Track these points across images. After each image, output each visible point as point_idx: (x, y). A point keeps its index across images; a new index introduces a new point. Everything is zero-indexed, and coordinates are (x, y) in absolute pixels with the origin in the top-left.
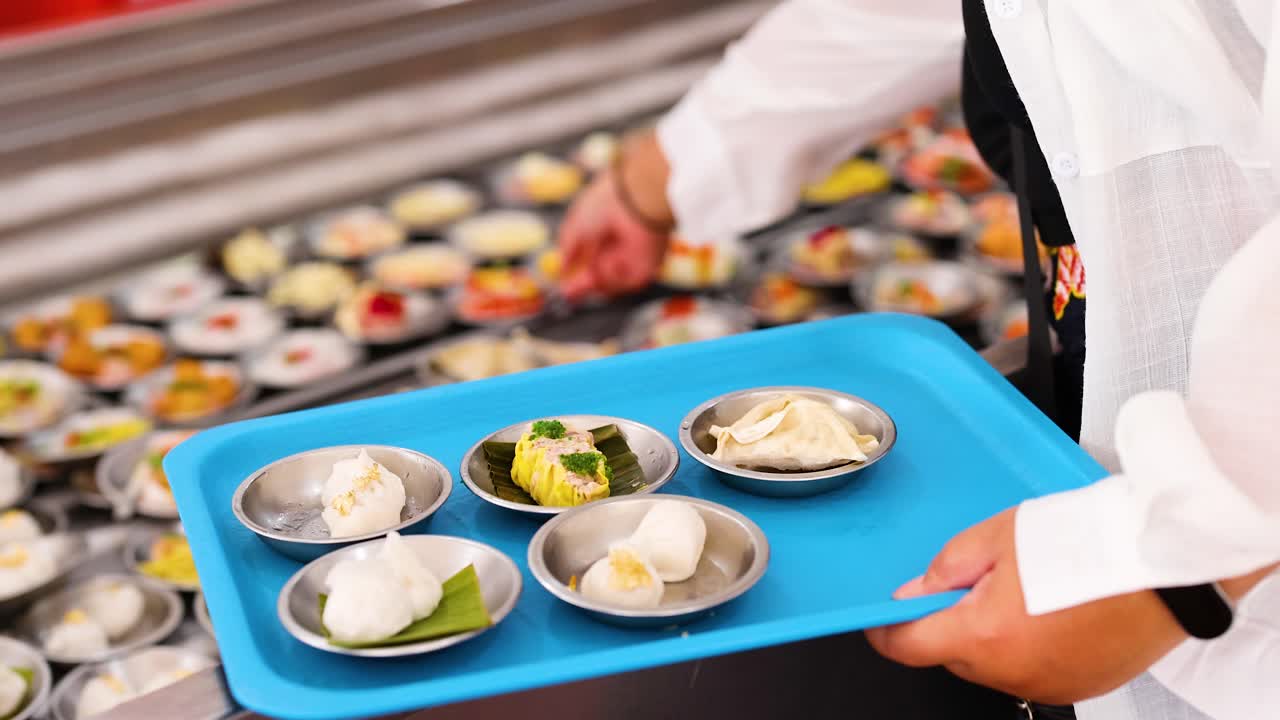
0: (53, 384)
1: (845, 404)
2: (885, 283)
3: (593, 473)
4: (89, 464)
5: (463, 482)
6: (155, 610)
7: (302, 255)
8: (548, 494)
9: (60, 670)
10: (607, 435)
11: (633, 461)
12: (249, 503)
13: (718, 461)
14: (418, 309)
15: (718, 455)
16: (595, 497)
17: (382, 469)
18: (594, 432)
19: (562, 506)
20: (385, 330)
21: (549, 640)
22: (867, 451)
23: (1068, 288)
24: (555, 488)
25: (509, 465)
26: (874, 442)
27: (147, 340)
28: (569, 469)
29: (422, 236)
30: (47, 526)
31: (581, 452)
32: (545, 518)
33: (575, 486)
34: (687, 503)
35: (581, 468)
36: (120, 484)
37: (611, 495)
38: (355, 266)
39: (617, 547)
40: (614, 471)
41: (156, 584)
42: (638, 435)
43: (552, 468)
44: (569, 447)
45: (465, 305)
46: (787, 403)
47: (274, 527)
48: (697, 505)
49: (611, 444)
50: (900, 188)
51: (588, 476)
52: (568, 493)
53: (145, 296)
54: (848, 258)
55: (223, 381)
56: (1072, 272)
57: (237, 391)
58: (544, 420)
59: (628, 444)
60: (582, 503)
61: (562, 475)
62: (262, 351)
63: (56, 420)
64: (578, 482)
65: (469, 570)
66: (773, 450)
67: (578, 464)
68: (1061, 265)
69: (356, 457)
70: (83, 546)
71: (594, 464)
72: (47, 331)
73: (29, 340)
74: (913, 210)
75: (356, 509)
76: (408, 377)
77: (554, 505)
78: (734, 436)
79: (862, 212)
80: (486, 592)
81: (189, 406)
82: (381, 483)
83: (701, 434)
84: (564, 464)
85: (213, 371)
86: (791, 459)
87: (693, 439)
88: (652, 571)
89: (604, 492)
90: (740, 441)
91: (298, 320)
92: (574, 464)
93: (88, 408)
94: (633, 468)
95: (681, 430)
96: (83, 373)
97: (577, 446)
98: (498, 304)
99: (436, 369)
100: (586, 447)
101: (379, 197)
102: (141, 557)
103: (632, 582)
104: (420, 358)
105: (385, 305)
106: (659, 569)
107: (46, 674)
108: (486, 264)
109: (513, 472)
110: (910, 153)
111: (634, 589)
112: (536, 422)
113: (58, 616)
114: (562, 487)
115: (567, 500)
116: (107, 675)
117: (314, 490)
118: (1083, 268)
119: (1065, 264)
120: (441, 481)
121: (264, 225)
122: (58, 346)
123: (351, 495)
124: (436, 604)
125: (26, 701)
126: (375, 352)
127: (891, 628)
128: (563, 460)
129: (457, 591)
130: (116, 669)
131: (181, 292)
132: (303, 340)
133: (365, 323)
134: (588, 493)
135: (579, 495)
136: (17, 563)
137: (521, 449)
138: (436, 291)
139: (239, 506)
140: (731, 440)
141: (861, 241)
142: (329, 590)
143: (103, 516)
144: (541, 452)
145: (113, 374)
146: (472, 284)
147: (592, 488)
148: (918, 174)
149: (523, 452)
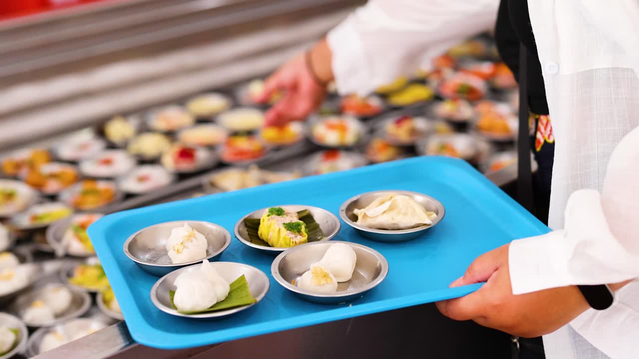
0: (23, 191)
1: (420, 198)
2: (433, 144)
3: (299, 232)
4: (43, 230)
5: (236, 237)
6: (77, 301)
7: (144, 129)
8: (278, 242)
9: (32, 330)
10: (304, 214)
11: (317, 226)
12: (132, 247)
13: (359, 225)
14: (202, 156)
15: (359, 222)
16: (301, 243)
17: (195, 232)
18: (299, 213)
19: (285, 247)
20: (186, 166)
21: (282, 309)
22: (432, 219)
23: (543, 136)
24: (281, 239)
25: (257, 229)
26: (434, 215)
27: (69, 170)
28: (288, 230)
29: (203, 120)
30: (22, 260)
31: (293, 222)
32: (277, 253)
33: (291, 238)
34: (347, 245)
35: (294, 229)
36: (58, 240)
37: (308, 242)
38: (171, 135)
39: (313, 266)
40: (309, 231)
41: (77, 288)
42: (319, 214)
43: (279, 230)
44: (287, 220)
45: (225, 154)
46: (391, 198)
47: (144, 259)
48: (352, 246)
49: (307, 218)
50: (438, 98)
51: (297, 233)
52: (288, 241)
53: (67, 148)
54: (414, 132)
55: (107, 191)
56: (545, 128)
57: (115, 195)
58: (274, 207)
59: (315, 218)
60: (295, 246)
61: (285, 232)
62: (126, 175)
63: (25, 209)
64: (293, 236)
65: (243, 277)
66: (386, 220)
67: (292, 227)
68: (540, 124)
69: (183, 226)
70: (41, 270)
71: (300, 227)
72: (18, 166)
73: (9, 170)
74: (445, 109)
75: (185, 250)
76: (199, 189)
77: (281, 247)
78: (366, 213)
79: (421, 109)
80: (251, 288)
81: (91, 202)
82: (196, 238)
83: (350, 213)
84: (285, 227)
85: (102, 186)
86: (394, 224)
87: (346, 215)
88: (332, 276)
89: (306, 241)
90: (369, 216)
91: (143, 161)
92: (290, 227)
93: (40, 203)
94: (318, 230)
95: (340, 211)
96: (37, 186)
97: (291, 219)
98: (242, 153)
99: (213, 185)
100: (295, 220)
101: (181, 101)
102: (69, 275)
103: (323, 282)
104: (205, 179)
105: (186, 153)
106: (335, 276)
107: (25, 332)
108: (235, 134)
109: (259, 232)
110: (442, 82)
111: (324, 285)
112: (270, 208)
113: (29, 303)
114: (285, 239)
115: (287, 245)
116: (55, 332)
117: (162, 242)
118: (551, 128)
119: (542, 124)
120: (225, 237)
121: (125, 114)
122: (24, 172)
123: (182, 243)
124: (227, 294)
125: (15, 345)
126: (182, 176)
127: (448, 301)
128: (285, 225)
129: (237, 287)
130: (60, 329)
131: (84, 147)
132: (146, 170)
133: (176, 162)
134: (297, 241)
135: (293, 242)
136: (8, 278)
137: (263, 221)
138: (211, 147)
139: (127, 250)
140: (365, 216)
141: (420, 123)
142: (176, 288)
143: (50, 255)
144: (273, 222)
145: (52, 187)
146: (228, 144)
147: (299, 239)
148: (447, 91)
149: (265, 223)
